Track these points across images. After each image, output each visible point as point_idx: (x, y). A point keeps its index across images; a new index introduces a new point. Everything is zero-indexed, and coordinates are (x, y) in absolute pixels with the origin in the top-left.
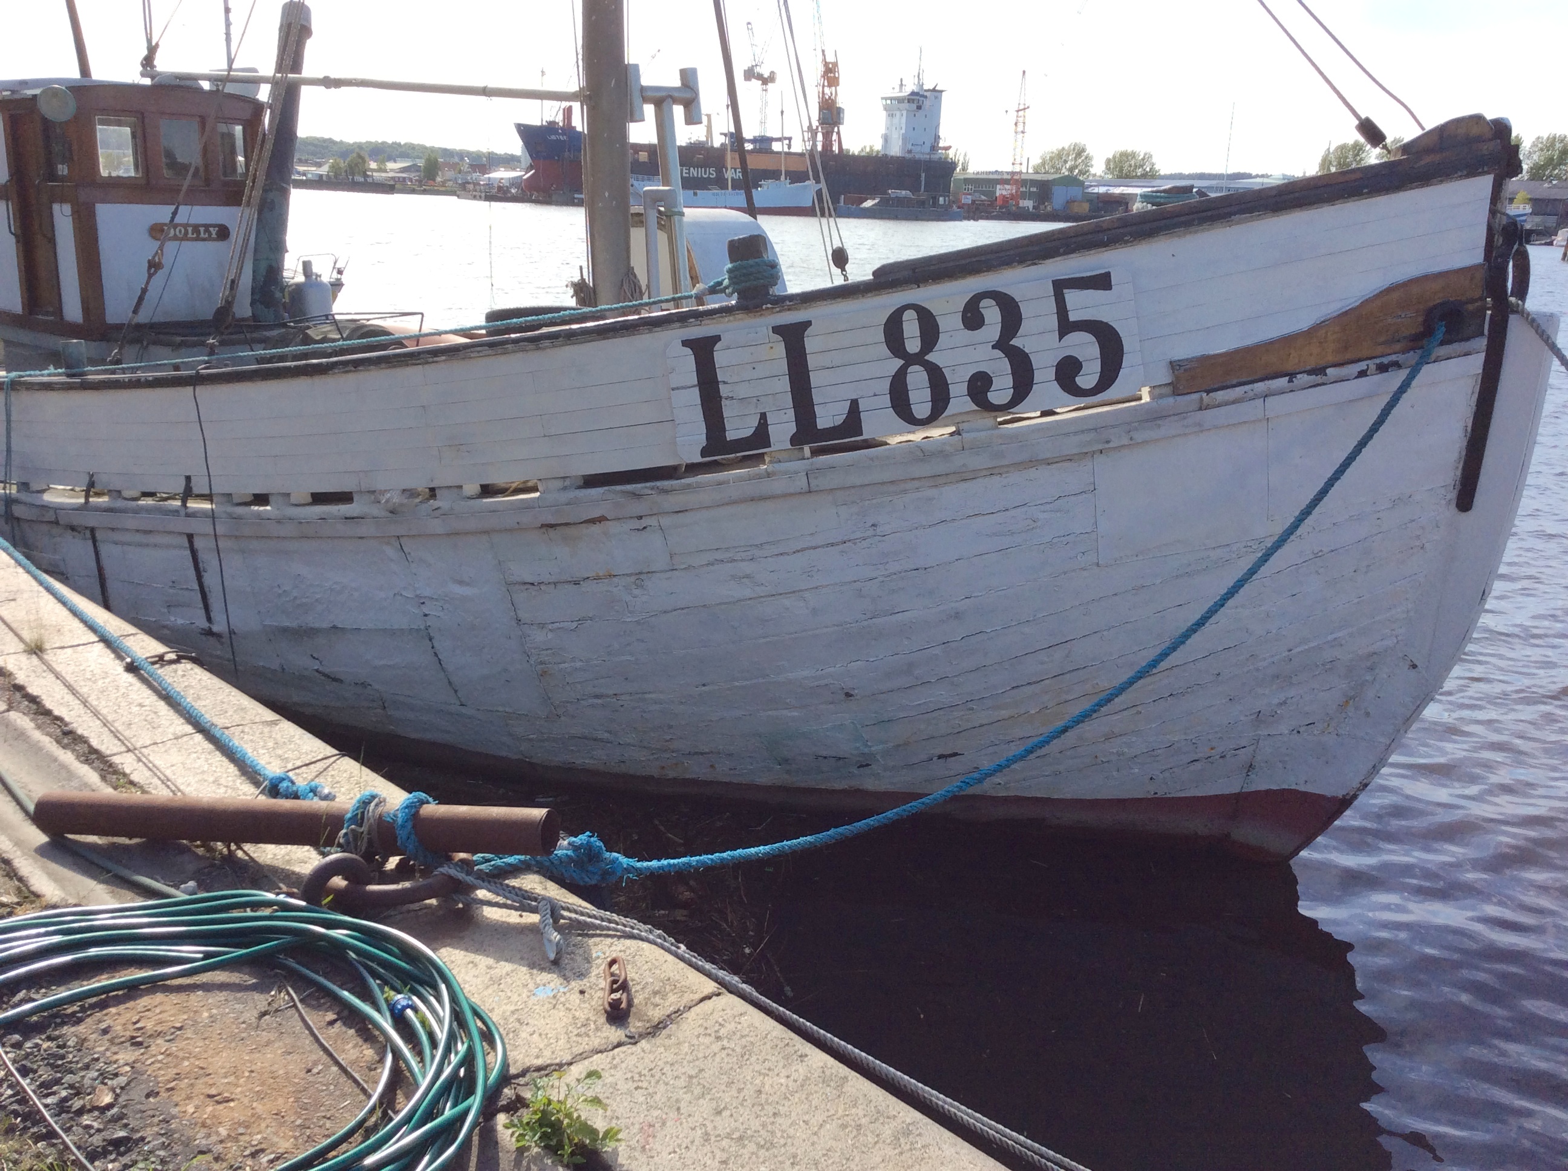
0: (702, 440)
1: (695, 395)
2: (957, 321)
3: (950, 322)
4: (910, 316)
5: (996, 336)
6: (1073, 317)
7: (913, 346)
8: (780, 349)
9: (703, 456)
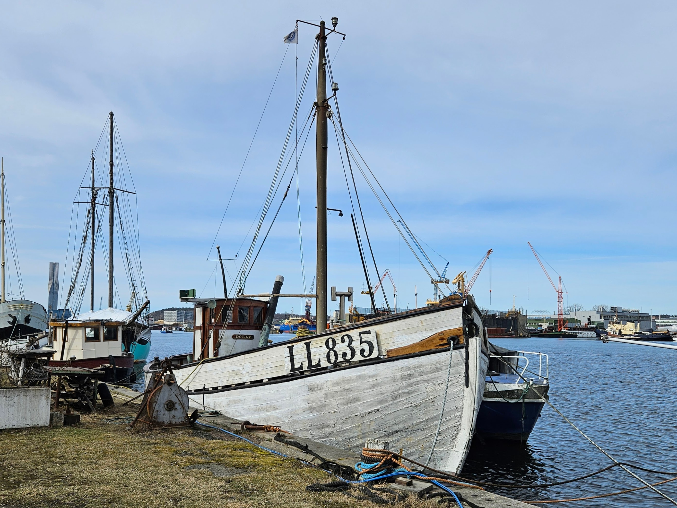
0: (290, 368)
1: (289, 359)
2: (340, 341)
3: (338, 341)
4: (330, 340)
5: (348, 345)
6: (363, 340)
7: (331, 346)
8: (305, 348)
9: (290, 372)
